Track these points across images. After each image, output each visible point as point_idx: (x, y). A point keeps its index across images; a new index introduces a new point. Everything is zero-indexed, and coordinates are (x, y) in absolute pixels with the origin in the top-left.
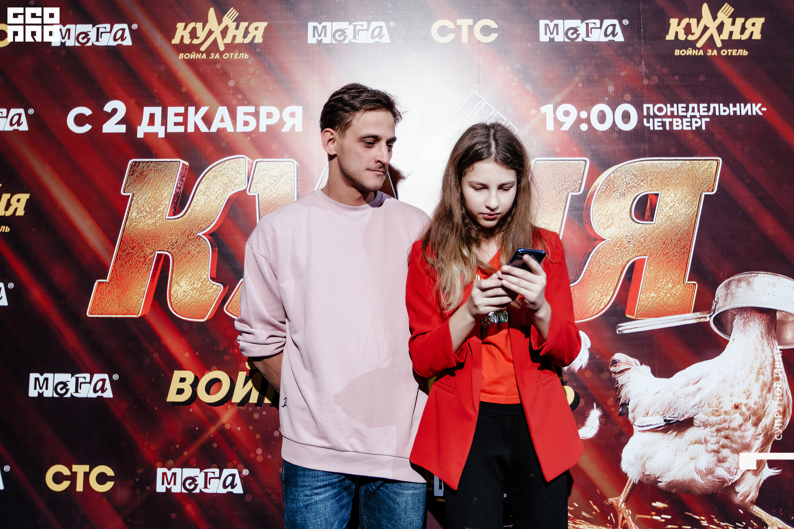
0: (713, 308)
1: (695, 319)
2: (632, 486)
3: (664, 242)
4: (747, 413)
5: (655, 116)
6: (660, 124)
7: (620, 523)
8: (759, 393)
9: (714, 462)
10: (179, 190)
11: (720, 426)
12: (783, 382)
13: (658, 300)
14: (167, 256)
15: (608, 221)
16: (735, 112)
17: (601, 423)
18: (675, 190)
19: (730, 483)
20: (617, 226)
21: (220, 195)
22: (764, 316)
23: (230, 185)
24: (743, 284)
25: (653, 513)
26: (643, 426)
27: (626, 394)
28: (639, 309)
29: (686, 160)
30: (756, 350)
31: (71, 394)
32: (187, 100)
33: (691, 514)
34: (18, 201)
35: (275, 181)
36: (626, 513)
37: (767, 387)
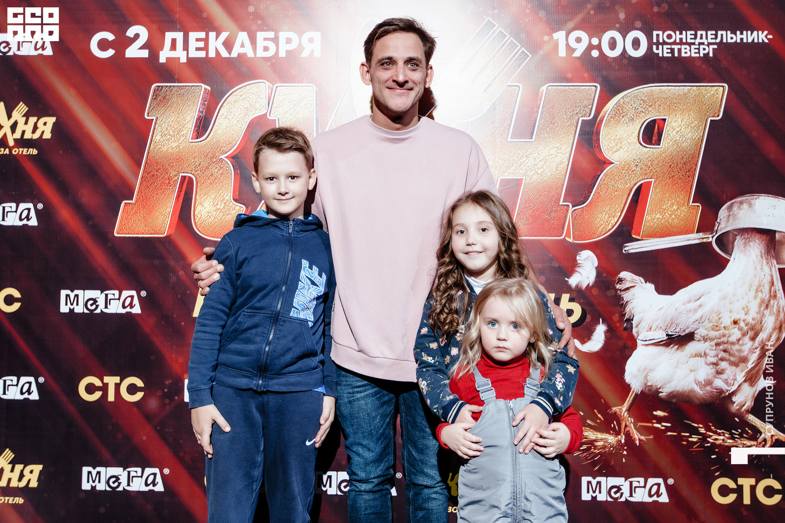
0: (716, 228)
1: (698, 239)
2: (635, 396)
3: (671, 165)
4: (745, 328)
5: (664, 43)
6: (669, 51)
7: (623, 430)
8: (757, 309)
9: (712, 373)
10: (201, 114)
11: (719, 341)
12: (781, 300)
13: (663, 221)
14: (190, 179)
15: (617, 145)
16: (742, 39)
17: (606, 337)
18: (682, 115)
19: (727, 394)
20: (625, 150)
21: (241, 118)
22: (764, 237)
23: (251, 109)
24: (745, 206)
25: (654, 421)
26: (646, 340)
27: (630, 309)
28: (644, 230)
29: (693, 86)
30: (756, 268)
31: (101, 310)
32: (207, 25)
33: (690, 422)
34: (45, 124)
35: (295, 105)
36: (629, 421)
37: (765, 304)
